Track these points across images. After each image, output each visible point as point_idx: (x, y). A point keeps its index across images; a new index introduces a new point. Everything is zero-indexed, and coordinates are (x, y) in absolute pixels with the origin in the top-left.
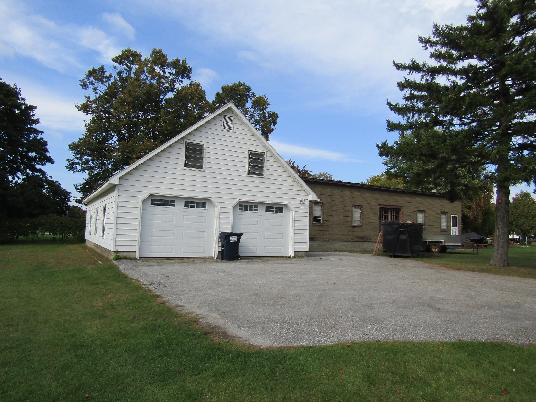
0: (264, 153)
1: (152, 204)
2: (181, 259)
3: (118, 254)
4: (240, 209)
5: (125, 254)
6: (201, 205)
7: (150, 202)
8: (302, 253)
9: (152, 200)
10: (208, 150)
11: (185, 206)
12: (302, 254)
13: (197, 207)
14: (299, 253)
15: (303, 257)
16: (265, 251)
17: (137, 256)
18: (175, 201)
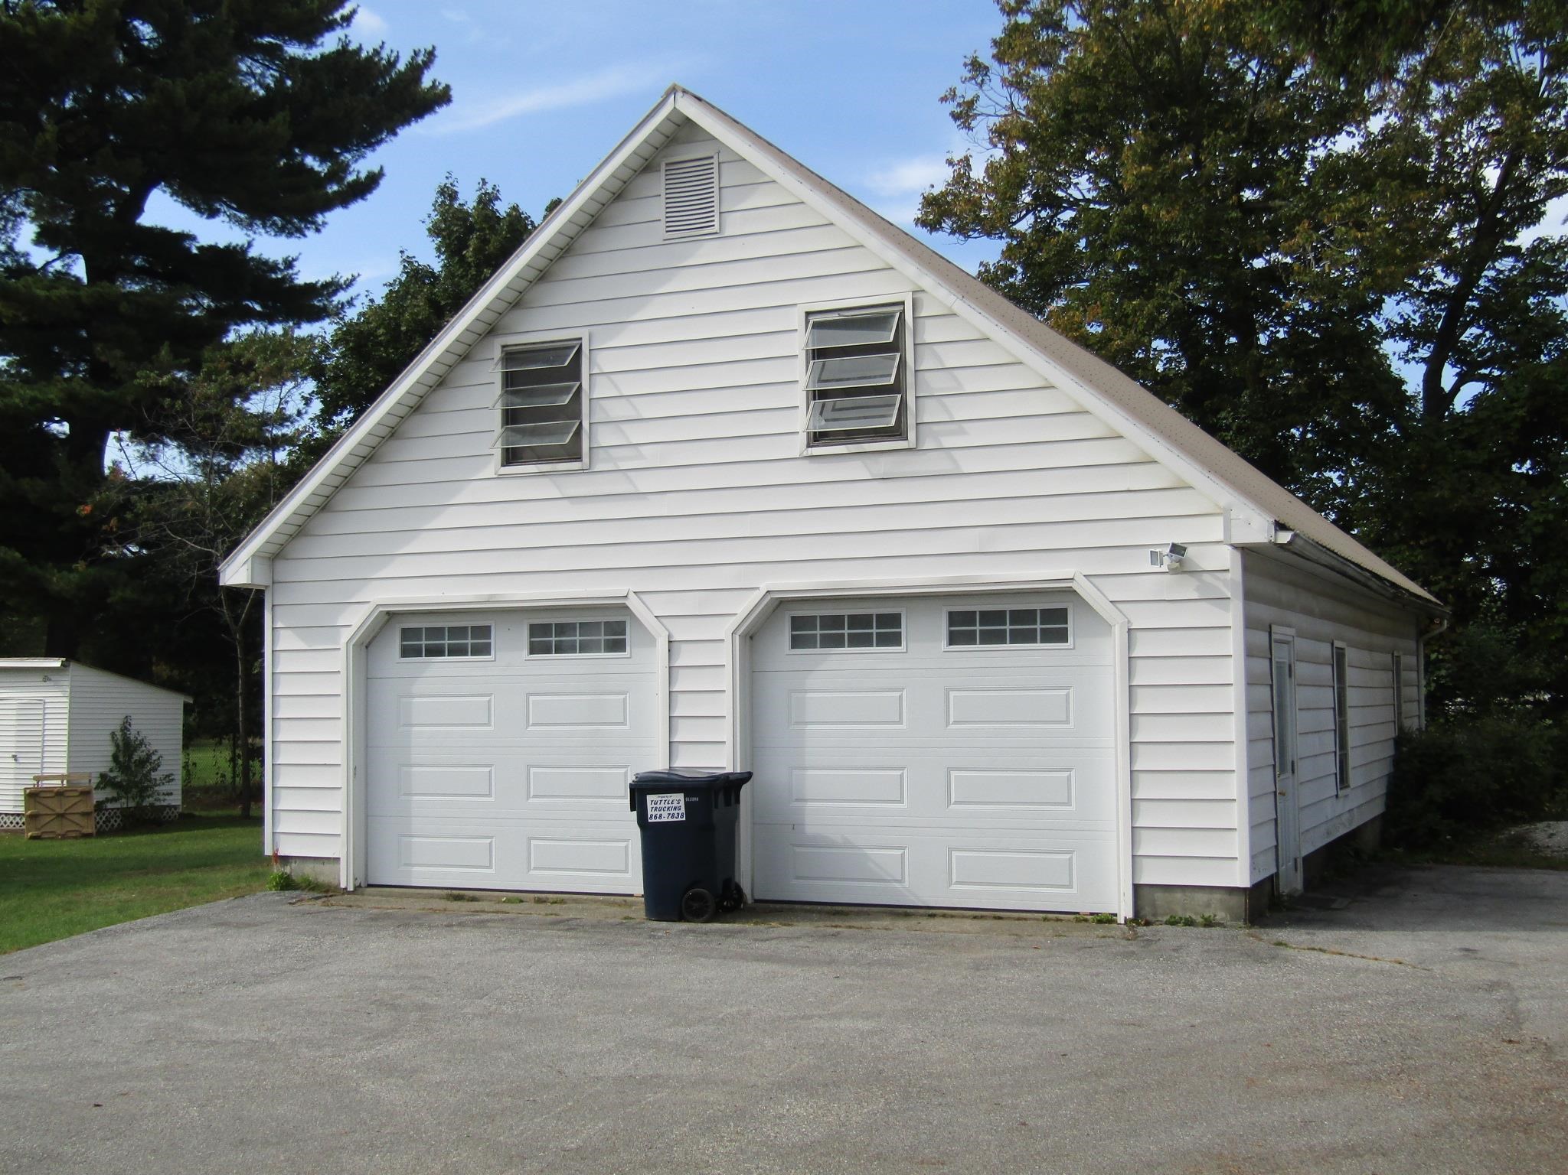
0: (903, 303)
1: (407, 652)
2: (509, 901)
3: (287, 870)
4: (797, 642)
5: (308, 870)
6: (603, 638)
7: (395, 644)
8: (1201, 897)
9: (406, 634)
10: (605, 362)
11: (534, 649)
12: (1208, 905)
13: (584, 648)
14: (1179, 895)
15: (1209, 923)
16: (954, 880)
17: (345, 881)
18: (490, 627)
